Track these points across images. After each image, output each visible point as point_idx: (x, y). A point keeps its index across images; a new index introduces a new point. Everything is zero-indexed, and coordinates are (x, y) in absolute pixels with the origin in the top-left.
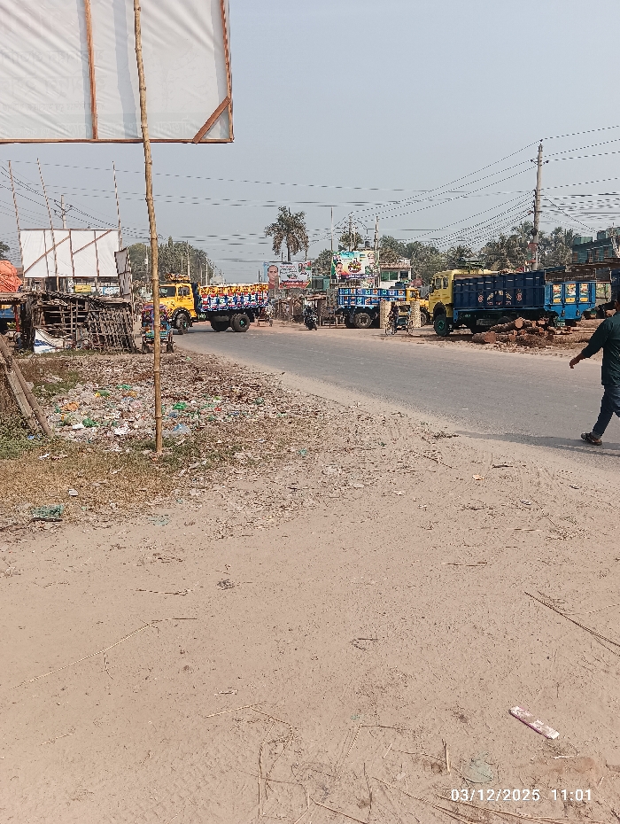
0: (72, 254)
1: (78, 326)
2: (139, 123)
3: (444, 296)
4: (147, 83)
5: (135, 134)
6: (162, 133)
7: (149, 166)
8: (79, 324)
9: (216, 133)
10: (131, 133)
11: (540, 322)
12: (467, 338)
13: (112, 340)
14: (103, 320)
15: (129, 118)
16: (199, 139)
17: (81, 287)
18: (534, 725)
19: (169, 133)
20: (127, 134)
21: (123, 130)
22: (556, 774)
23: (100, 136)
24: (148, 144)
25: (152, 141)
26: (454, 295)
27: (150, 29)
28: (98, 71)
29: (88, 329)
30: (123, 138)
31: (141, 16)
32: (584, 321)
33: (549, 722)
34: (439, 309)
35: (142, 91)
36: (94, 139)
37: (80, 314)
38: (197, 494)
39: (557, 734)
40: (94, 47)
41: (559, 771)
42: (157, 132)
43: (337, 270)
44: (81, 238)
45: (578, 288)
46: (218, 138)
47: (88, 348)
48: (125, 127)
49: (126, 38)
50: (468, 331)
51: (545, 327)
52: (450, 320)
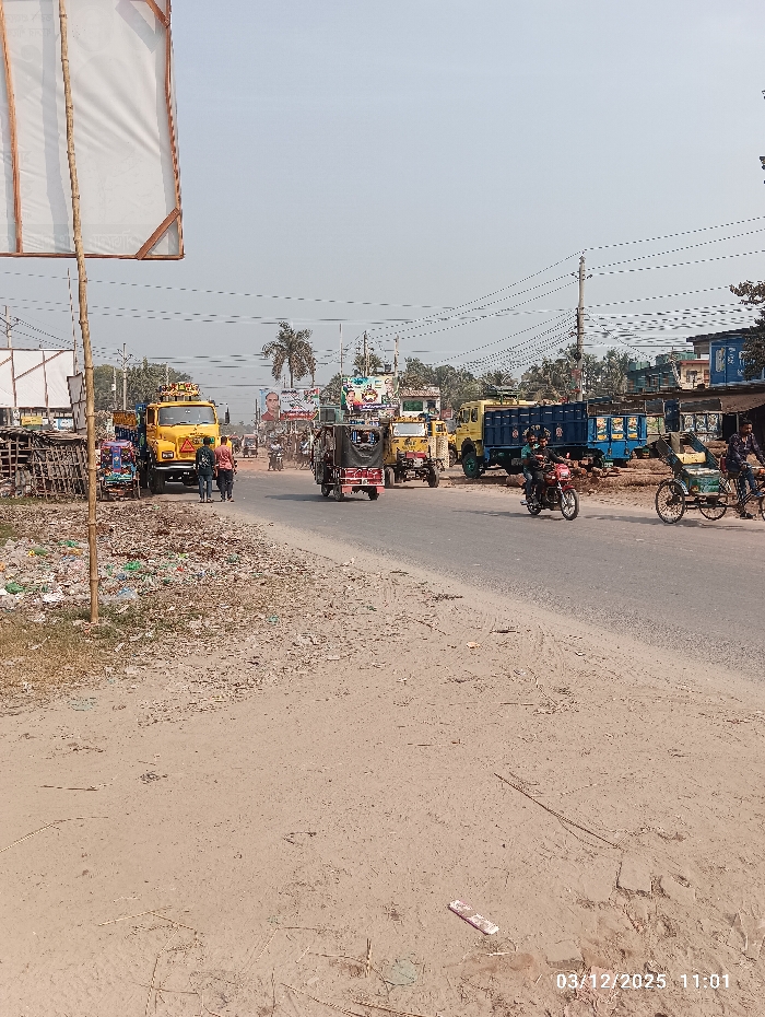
0: (14, 380)
1: (19, 468)
2: (72, 235)
3: (474, 431)
4: (82, 191)
5: (67, 248)
6: (101, 248)
7: (83, 284)
8: (21, 465)
9: (163, 248)
10: (63, 246)
11: (583, 462)
12: (501, 481)
13: (62, 485)
14: (51, 460)
15: (59, 229)
16: (143, 255)
17: (28, 418)
18: (472, 919)
19: (107, 247)
20: (56, 248)
21: (53, 242)
22: (488, 973)
23: (26, 249)
24: (82, 258)
25: (87, 256)
26: (485, 430)
27: (85, 130)
28: (23, 175)
29: (31, 472)
30: (53, 251)
31: (75, 115)
32: (635, 461)
33: (491, 915)
34: (468, 446)
35: (76, 200)
36: (18, 252)
37: (21, 453)
38: (134, 672)
39: (497, 929)
40: (19, 148)
41: (493, 970)
42: (93, 245)
43: (348, 399)
44: (25, 360)
45: (626, 422)
46: (166, 252)
47: (31, 495)
48: (56, 239)
49: (56, 138)
50: (503, 472)
51: (588, 468)
52: (481, 460)
